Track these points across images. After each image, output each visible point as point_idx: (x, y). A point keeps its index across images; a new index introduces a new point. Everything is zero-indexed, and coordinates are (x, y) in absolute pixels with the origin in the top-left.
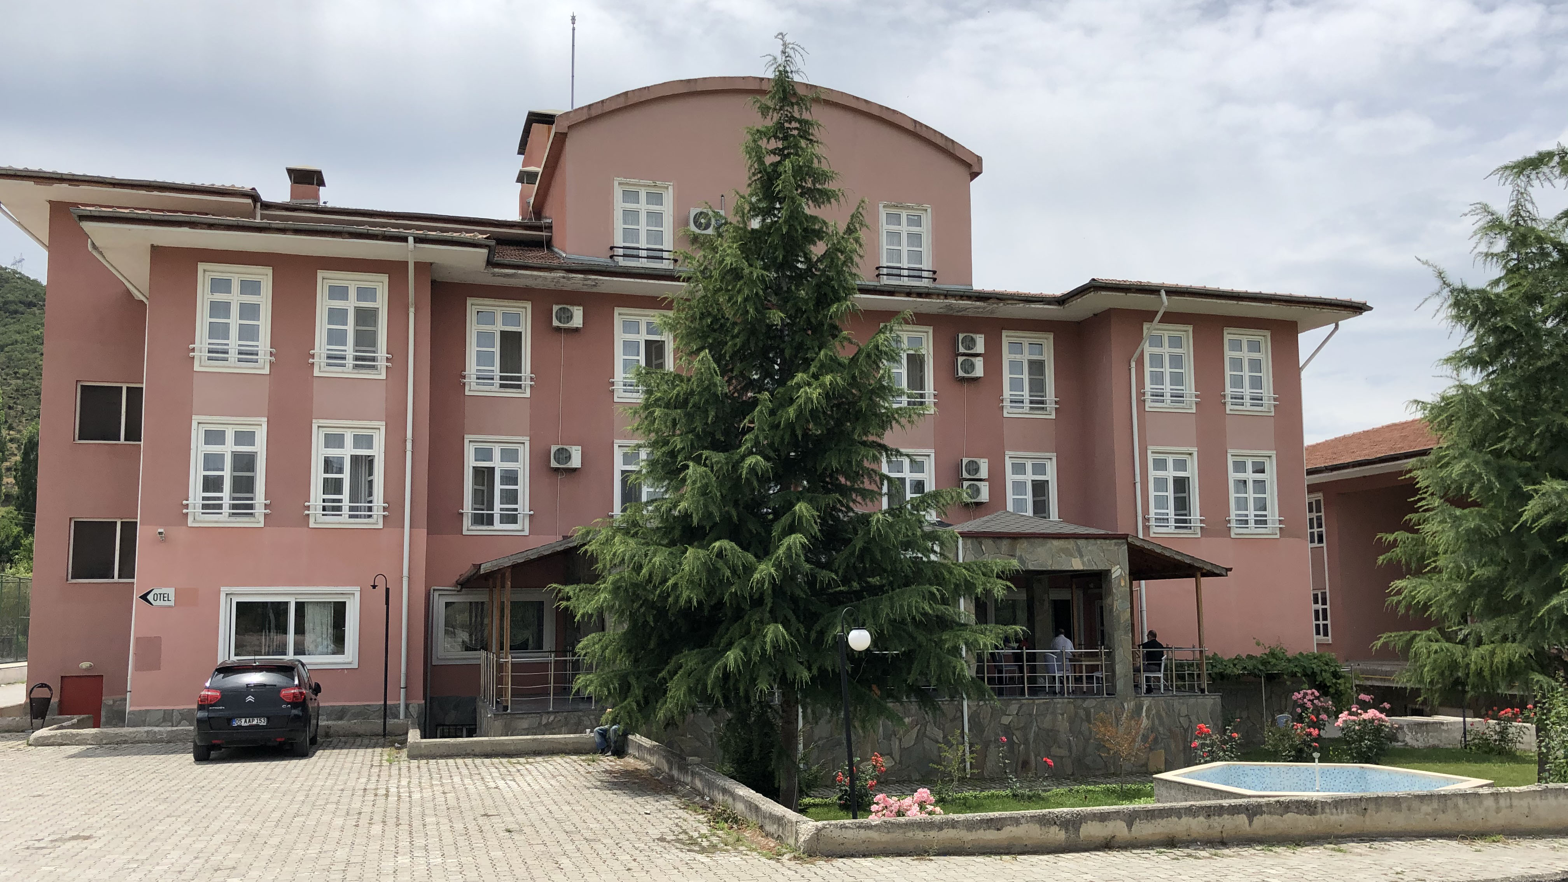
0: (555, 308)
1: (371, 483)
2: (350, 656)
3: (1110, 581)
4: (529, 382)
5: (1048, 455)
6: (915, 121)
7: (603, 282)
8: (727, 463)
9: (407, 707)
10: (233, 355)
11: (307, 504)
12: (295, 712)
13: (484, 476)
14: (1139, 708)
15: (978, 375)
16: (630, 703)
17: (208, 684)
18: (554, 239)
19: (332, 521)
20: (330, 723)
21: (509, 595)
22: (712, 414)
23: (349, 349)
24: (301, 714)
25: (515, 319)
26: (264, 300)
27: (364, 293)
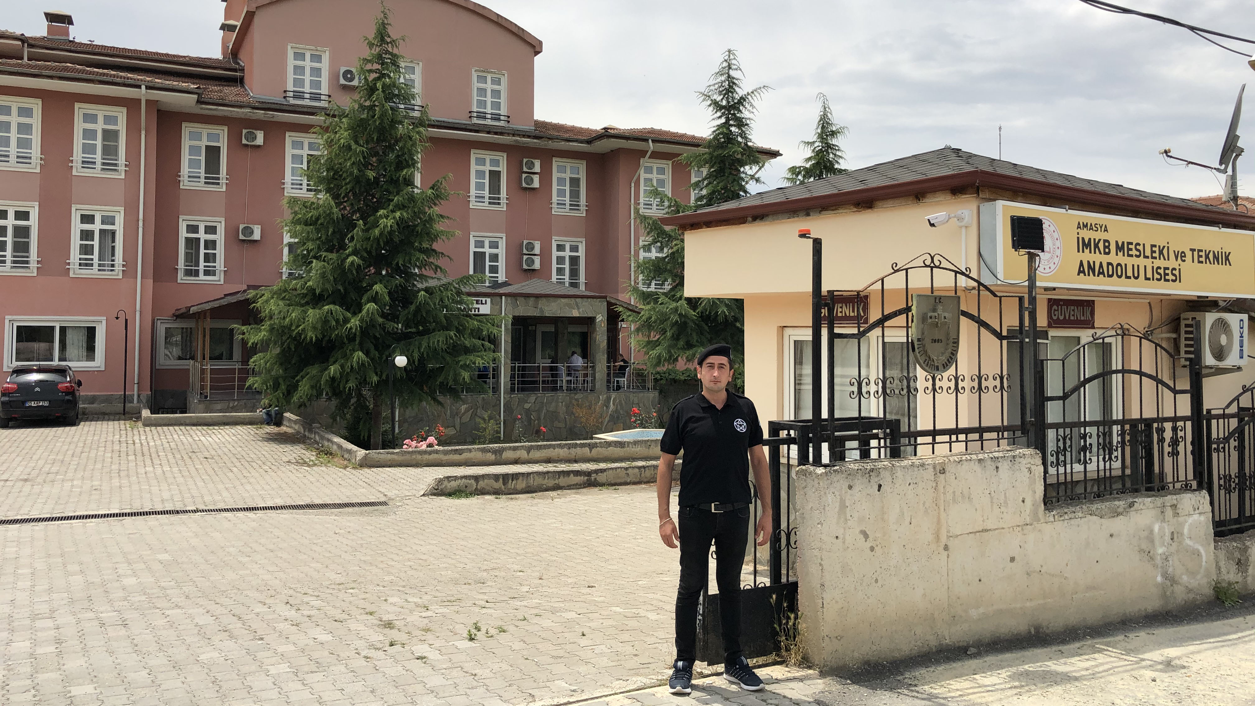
0: (244, 131)
1: (113, 248)
2: (99, 362)
3: (595, 324)
4: (225, 181)
5: (579, 239)
6: (498, 15)
7: (278, 116)
8: (338, 260)
9: (139, 396)
10: (13, 159)
11: (68, 261)
12: (67, 398)
13: (193, 244)
14: (609, 399)
15: (535, 186)
16: (279, 393)
17: (8, 380)
18: (245, 78)
19: (86, 273)
20: (86, 406)
21: (209, 324)
22: (331, 230)
23: (98, 157)
24: (71, 398)
25: (217, 137)
26: (36, 121)
27: (108, 119)
